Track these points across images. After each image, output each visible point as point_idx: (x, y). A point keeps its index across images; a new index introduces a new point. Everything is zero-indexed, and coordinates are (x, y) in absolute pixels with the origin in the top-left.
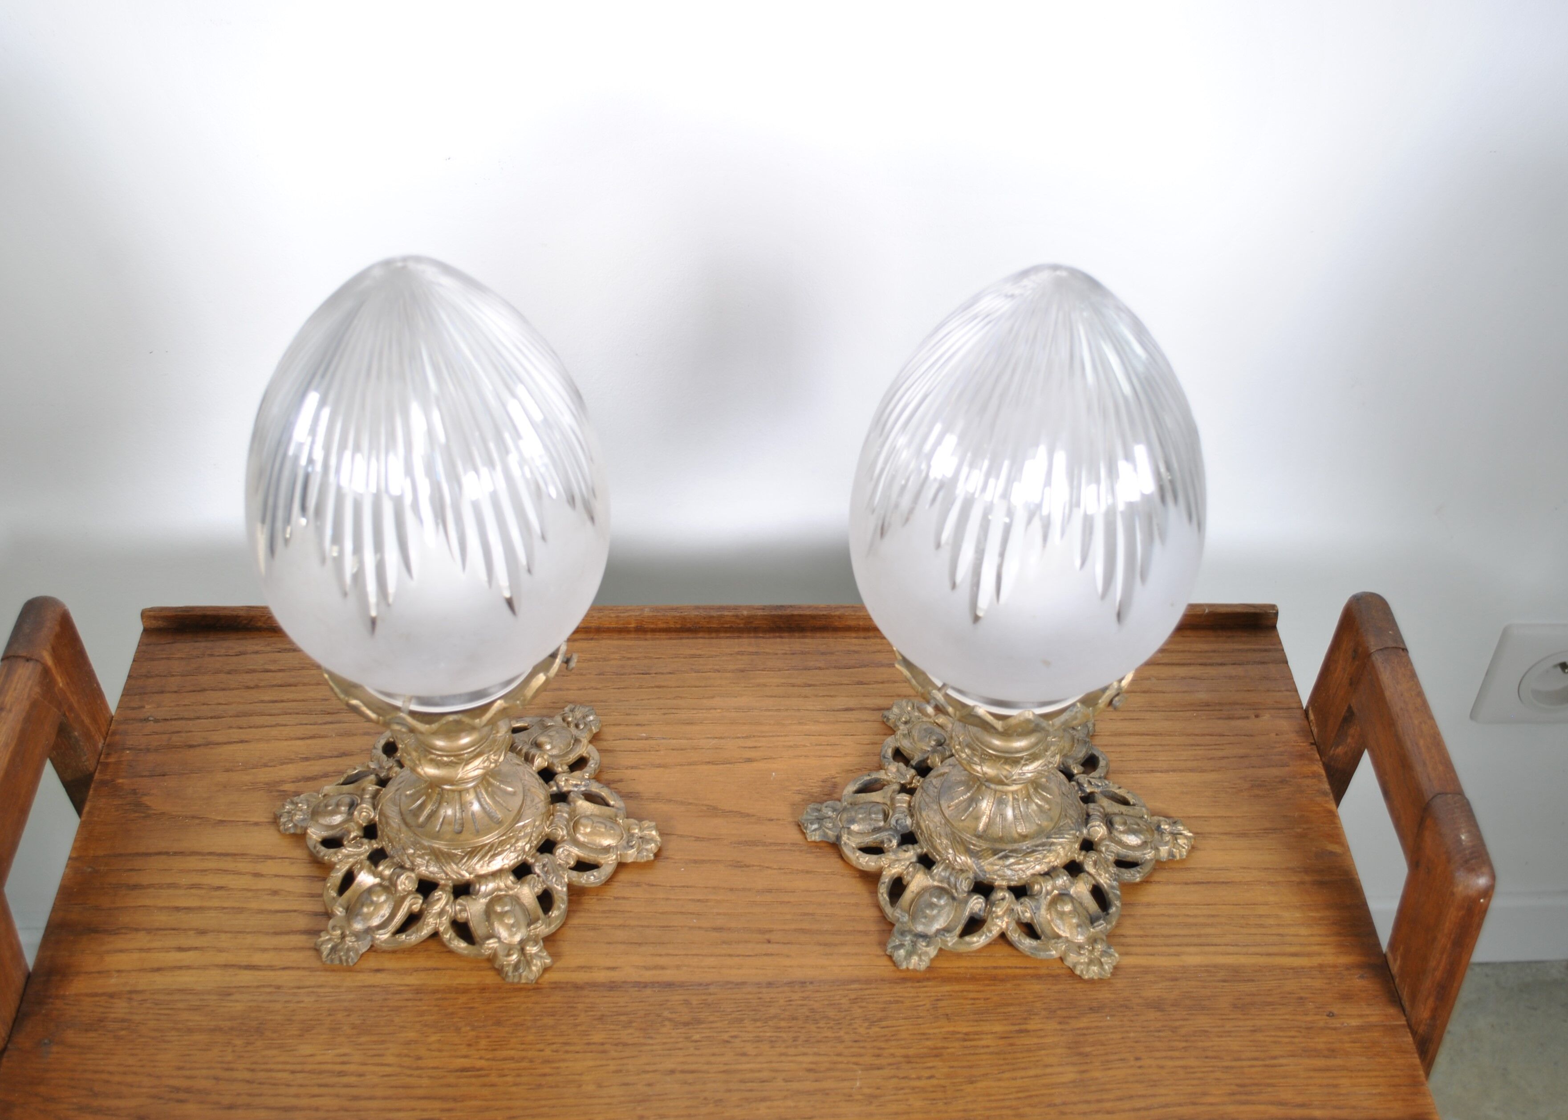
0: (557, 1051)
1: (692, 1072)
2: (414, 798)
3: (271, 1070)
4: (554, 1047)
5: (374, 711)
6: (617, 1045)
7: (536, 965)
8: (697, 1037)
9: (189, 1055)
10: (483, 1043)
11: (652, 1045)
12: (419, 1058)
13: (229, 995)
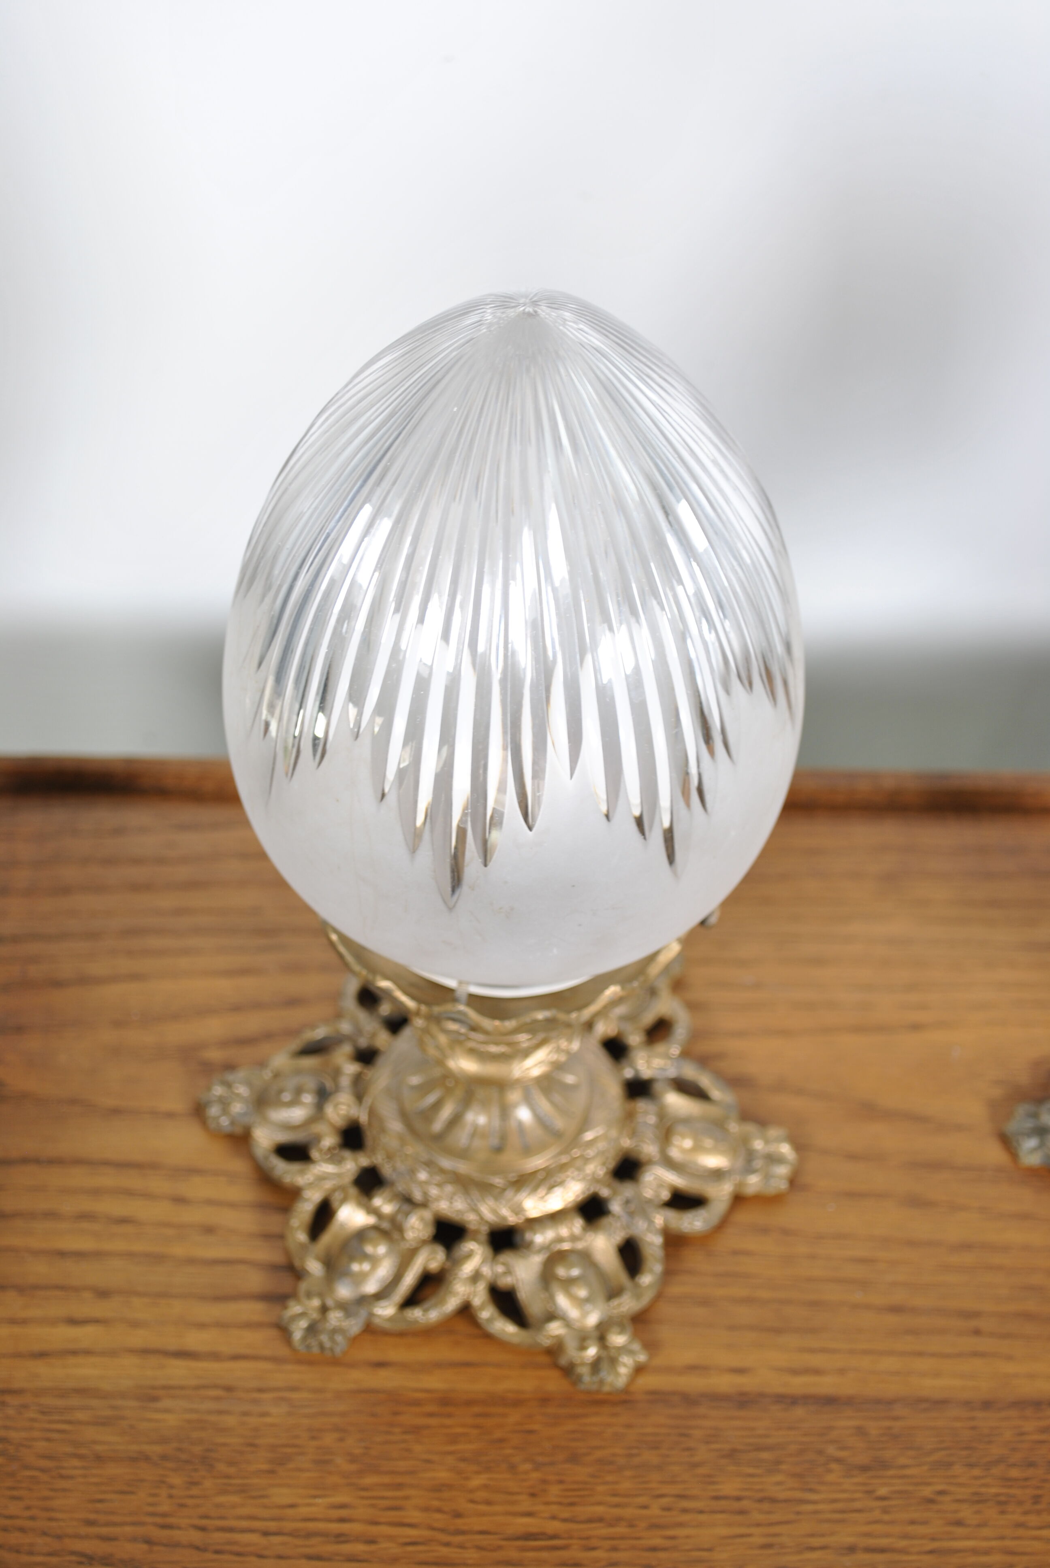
0: (668, 1509)
1: (882, 1550)
2: (424, 1089)
3: (231, 1530)
4: (664, 1501)
5: (413, 997)
6: (761, 1500)
7: (625, 1365)
8: (883, 1491)
9: (101, 1501)
10: (554, 1491)
11: (815, 1502)
12: (458, 1515)
13: (155, 1399)
